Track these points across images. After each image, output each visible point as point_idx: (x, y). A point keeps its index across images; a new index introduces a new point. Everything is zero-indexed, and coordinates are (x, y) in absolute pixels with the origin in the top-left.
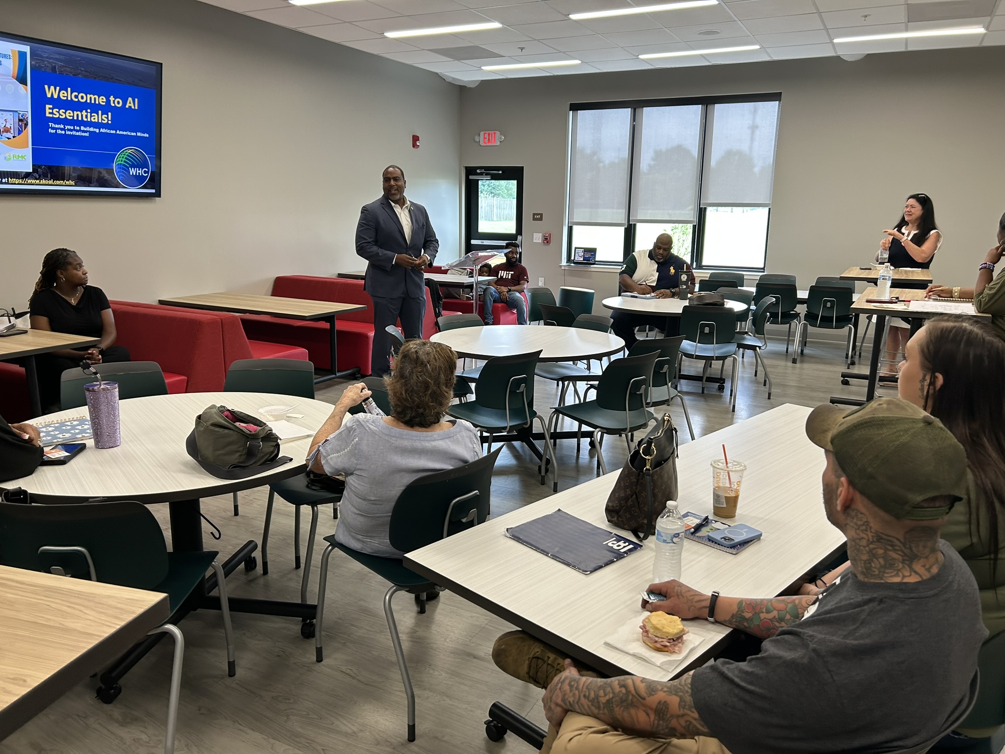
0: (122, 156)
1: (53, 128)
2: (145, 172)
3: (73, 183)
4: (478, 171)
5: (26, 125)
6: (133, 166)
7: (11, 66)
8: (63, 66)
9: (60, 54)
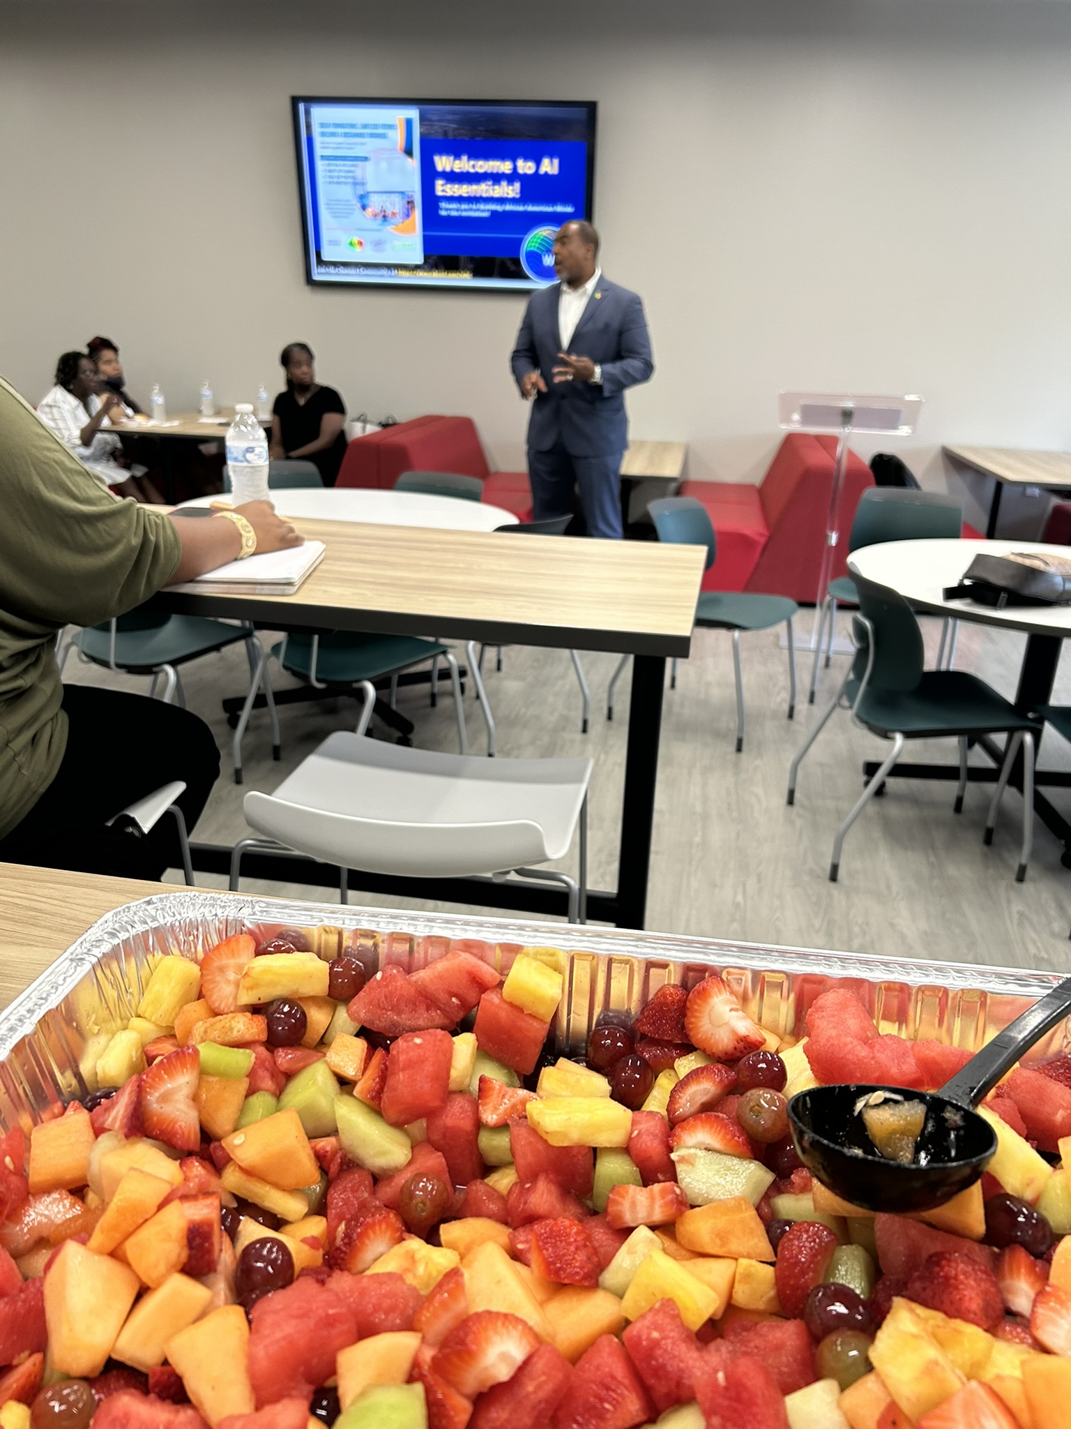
0: (532, 242)
1: (445, 210)
3: (469, 275)
5: (414, 208)
7: (398, 137)
8: (456, 129)
9: (454, 113)
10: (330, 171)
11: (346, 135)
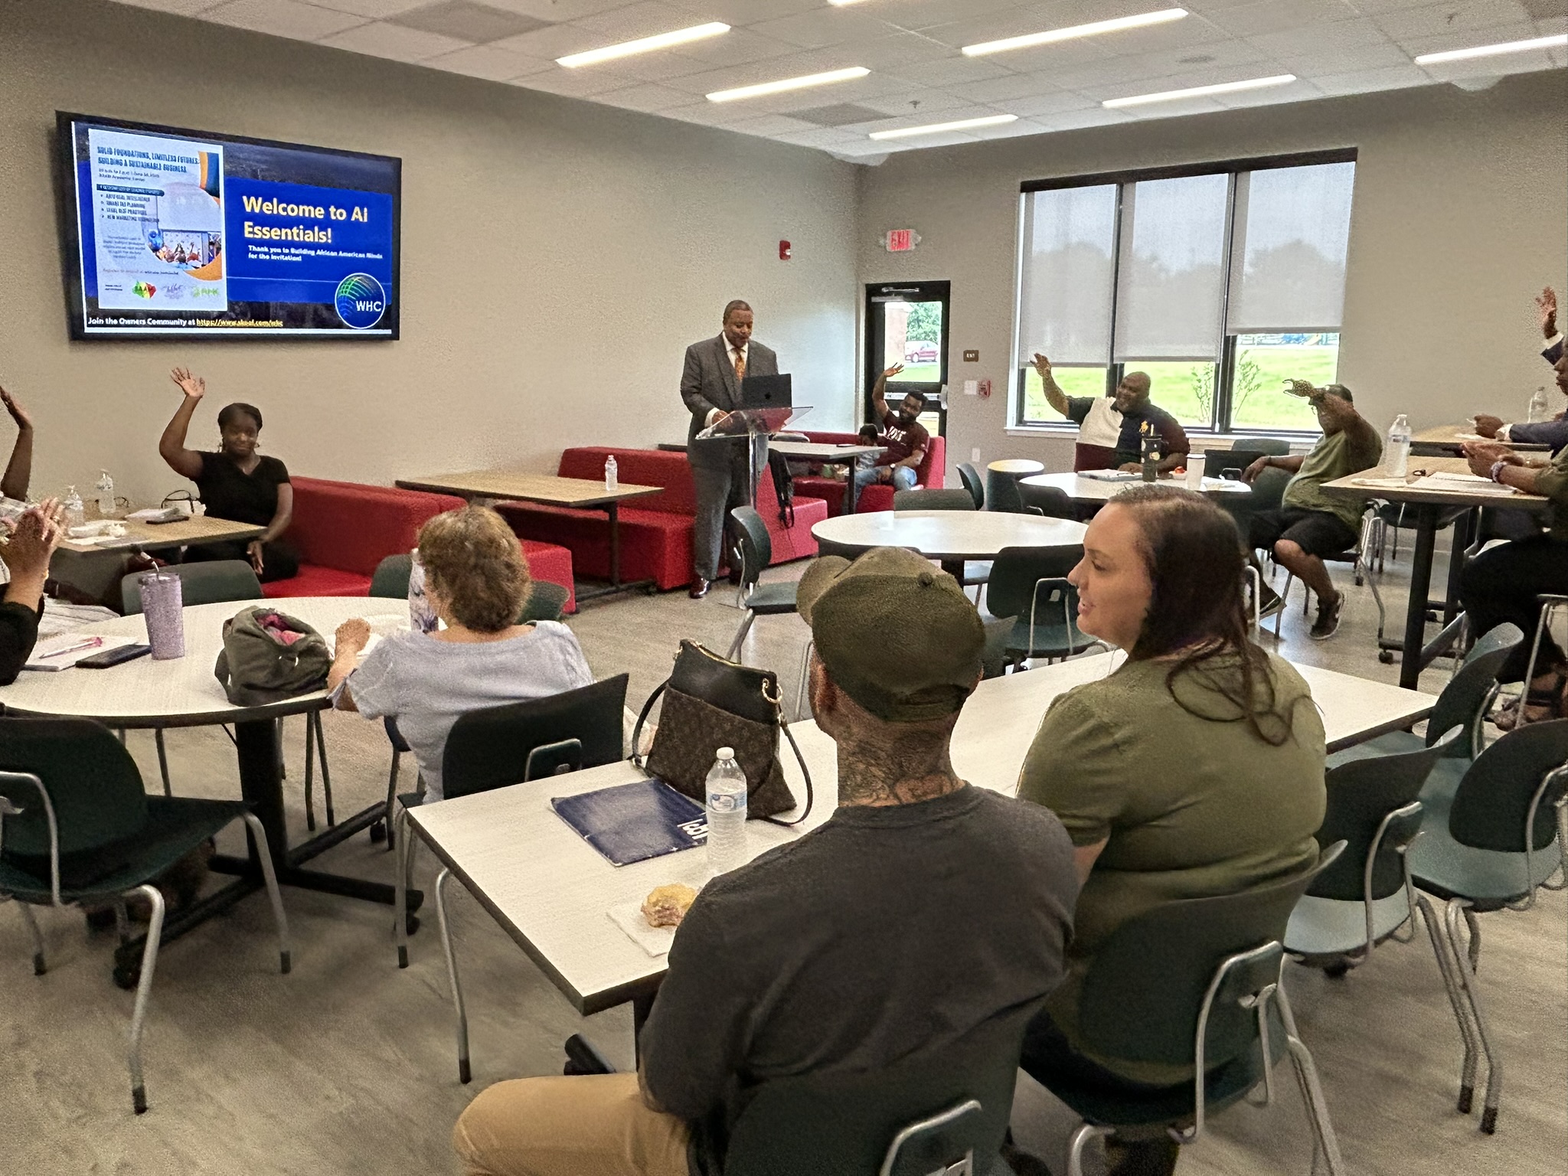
0: (345, 288)
1: (254, 253)
2: (378, 307)
3: (280, 324)
4: (884, 290)
5: (219, 249)
6: (362, 299)
7: (199, 174)
8: (267, 170)
10: (110, 203)
11: (132, 164)
